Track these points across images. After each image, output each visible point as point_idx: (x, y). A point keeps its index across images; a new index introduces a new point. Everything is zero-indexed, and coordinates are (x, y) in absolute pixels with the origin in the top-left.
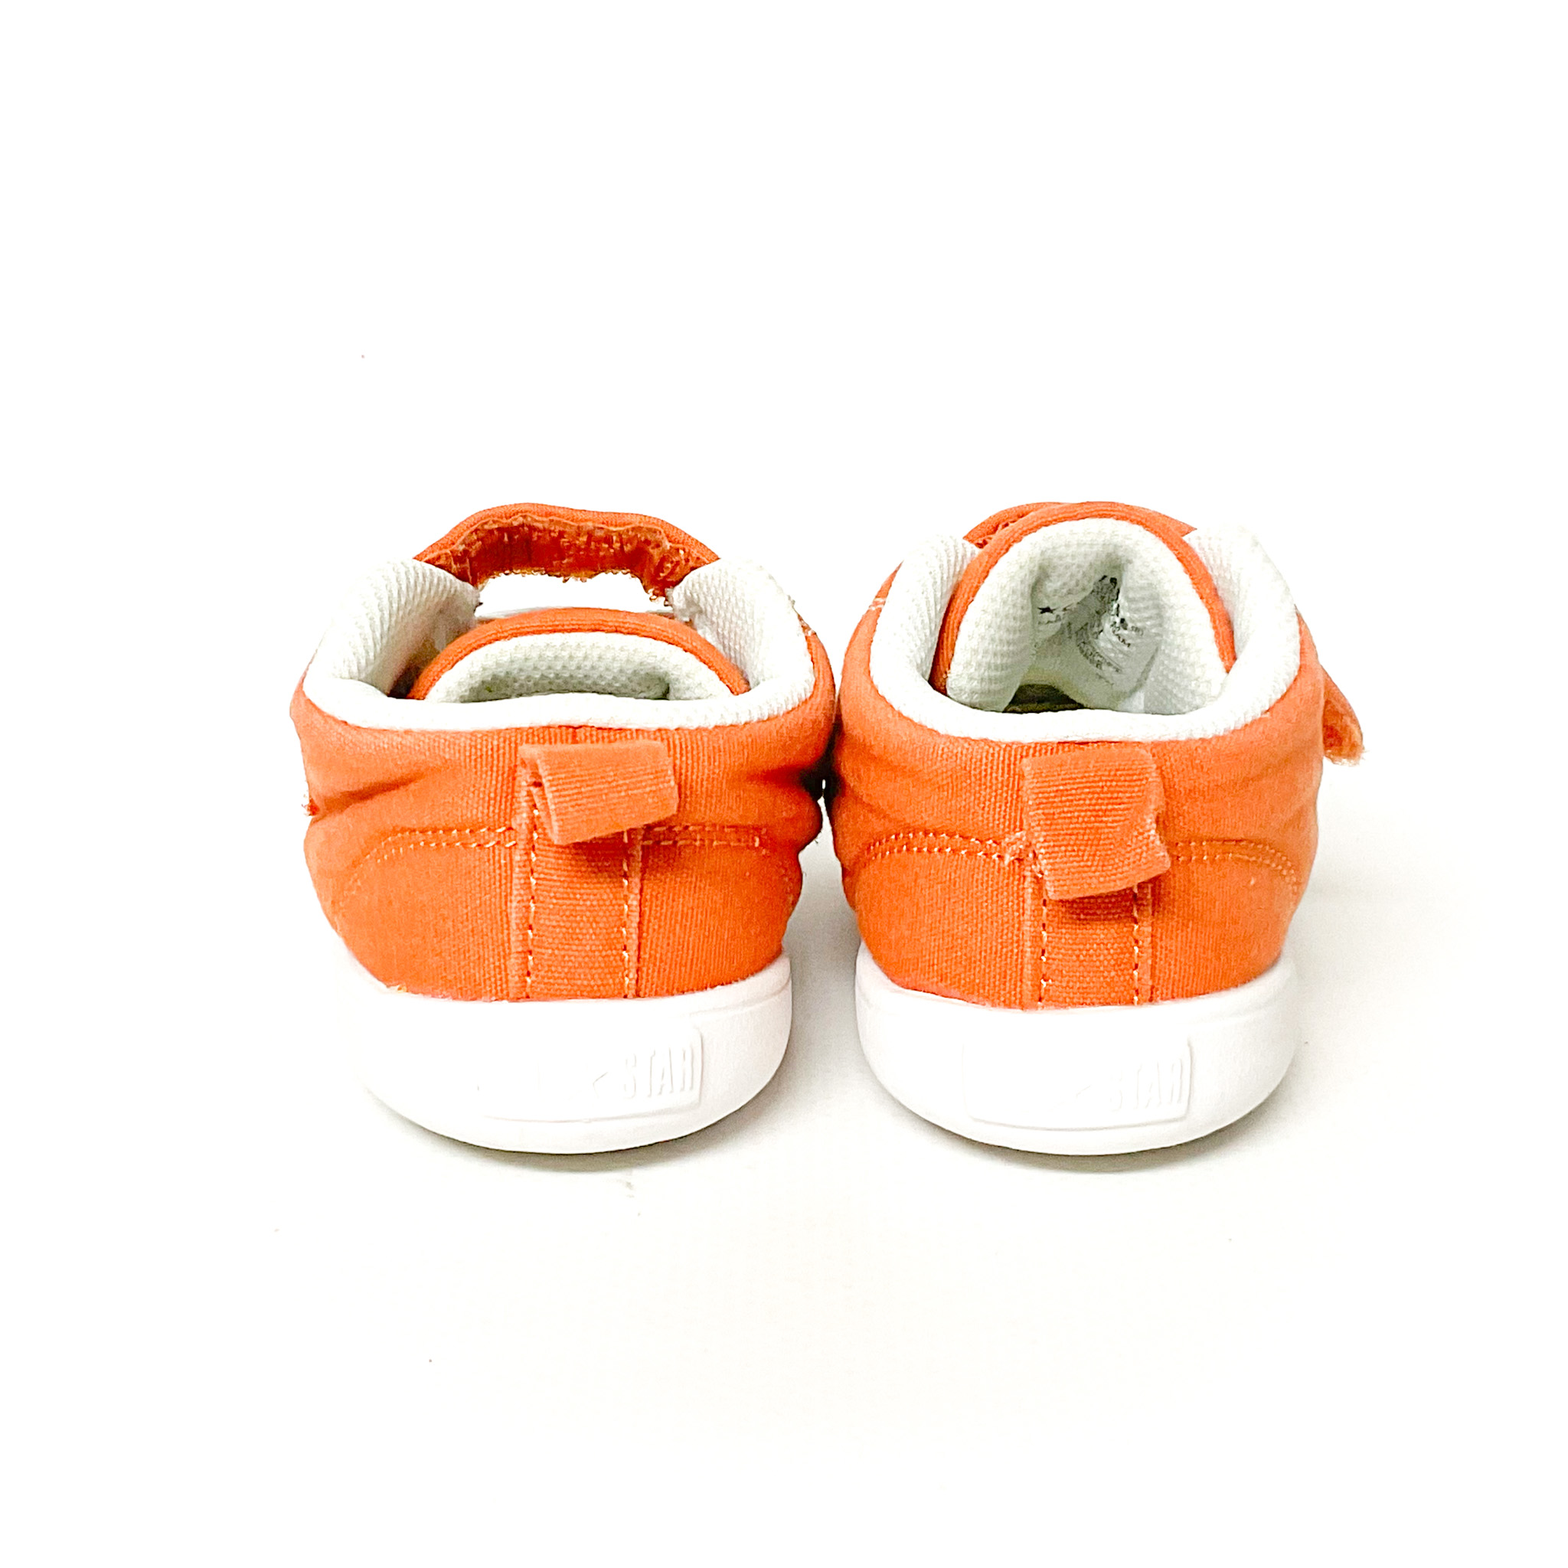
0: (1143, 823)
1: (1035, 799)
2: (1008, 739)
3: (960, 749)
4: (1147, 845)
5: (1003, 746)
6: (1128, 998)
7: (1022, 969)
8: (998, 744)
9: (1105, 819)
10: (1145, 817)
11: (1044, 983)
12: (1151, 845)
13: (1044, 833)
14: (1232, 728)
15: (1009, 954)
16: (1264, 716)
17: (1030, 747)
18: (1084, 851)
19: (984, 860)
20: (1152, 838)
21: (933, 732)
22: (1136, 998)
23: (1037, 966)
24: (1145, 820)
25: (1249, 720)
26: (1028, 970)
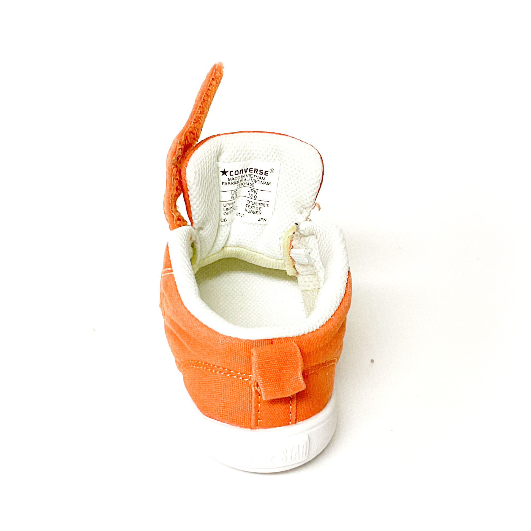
0: (297, 374)
1: (258, 365)
2: (246, 338)
3: (228, 341)
4: (299, 382)
5: (244, 341)
6: (288, 423)
7: (251, 417)
8: (242, 340)
9: (282, 371)
10: (298, 372)
11: (259, 421)
12: (300, 383)
13: (262, 378)
14: (322, 325)
15: (246, 411)
16: (332, 318)
17: (253, 342)
18: (276, 384)
19: (237, 379)
20: (301, 380)
21: (217, 333)
22: (290, 423)
23: (256, 415)
24: (298, 373)
25: (327, 320)
26: (253, 417)
